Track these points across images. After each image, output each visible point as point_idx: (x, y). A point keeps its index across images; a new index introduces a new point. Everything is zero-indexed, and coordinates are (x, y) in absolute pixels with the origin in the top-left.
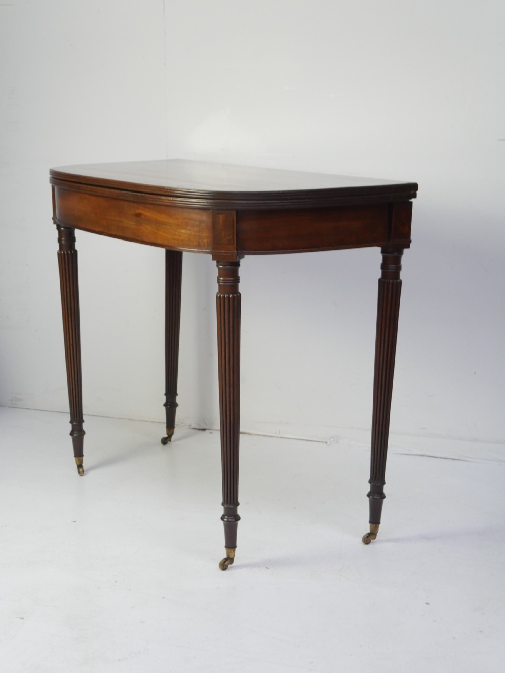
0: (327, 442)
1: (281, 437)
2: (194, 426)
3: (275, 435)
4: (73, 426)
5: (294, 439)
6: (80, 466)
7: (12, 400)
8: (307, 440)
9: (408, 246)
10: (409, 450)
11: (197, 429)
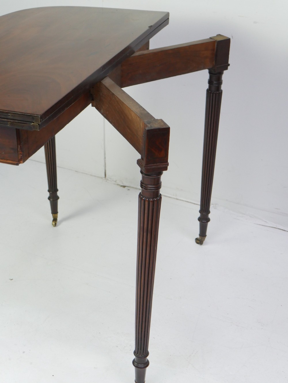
1: (177, 199)
2: (118, 182)
4: (50, 194)
5: (185, 201)
6: (55, 220)
8: (194, 204)
10: (266, 222)
11: (120, 185)
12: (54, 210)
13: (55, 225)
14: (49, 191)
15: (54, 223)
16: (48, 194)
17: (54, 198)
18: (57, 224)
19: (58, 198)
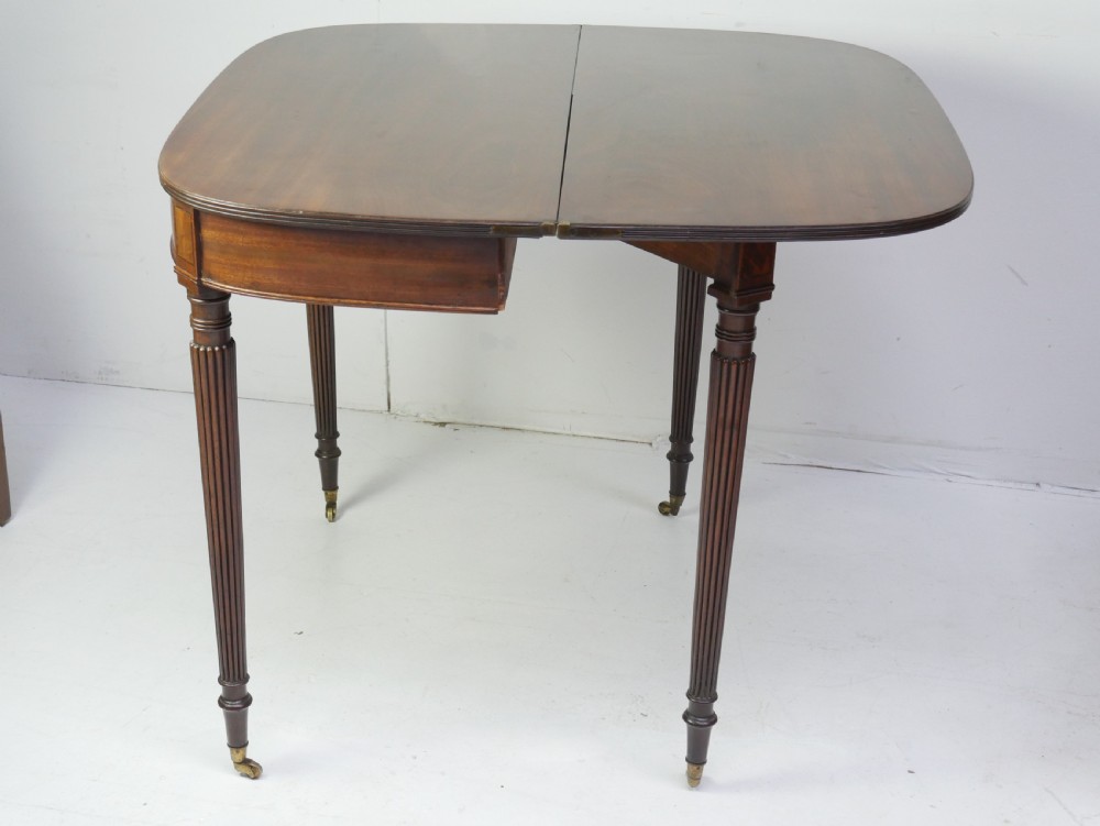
0: (651, 444)
1: (574, 435)
2: (423, 416)
3: (563, 432)
4: (321, 443)
7: (100, 373)
9: (768, 297)
10: (785, 456)
11: (430, 422)
12: (330, 483)
13: (333, 518)
14: (317, 436)
15: (330, 514)
16: (315, 445)
17: (329, 454)
18: (337, 515)
19: (338, 453)
